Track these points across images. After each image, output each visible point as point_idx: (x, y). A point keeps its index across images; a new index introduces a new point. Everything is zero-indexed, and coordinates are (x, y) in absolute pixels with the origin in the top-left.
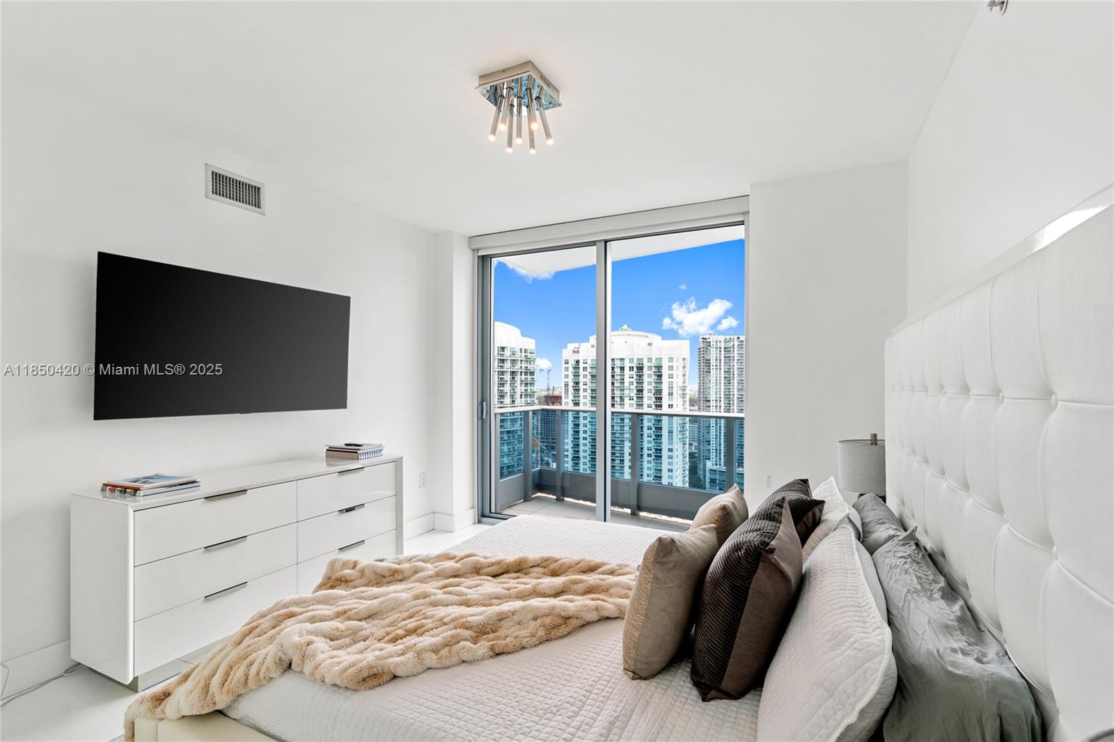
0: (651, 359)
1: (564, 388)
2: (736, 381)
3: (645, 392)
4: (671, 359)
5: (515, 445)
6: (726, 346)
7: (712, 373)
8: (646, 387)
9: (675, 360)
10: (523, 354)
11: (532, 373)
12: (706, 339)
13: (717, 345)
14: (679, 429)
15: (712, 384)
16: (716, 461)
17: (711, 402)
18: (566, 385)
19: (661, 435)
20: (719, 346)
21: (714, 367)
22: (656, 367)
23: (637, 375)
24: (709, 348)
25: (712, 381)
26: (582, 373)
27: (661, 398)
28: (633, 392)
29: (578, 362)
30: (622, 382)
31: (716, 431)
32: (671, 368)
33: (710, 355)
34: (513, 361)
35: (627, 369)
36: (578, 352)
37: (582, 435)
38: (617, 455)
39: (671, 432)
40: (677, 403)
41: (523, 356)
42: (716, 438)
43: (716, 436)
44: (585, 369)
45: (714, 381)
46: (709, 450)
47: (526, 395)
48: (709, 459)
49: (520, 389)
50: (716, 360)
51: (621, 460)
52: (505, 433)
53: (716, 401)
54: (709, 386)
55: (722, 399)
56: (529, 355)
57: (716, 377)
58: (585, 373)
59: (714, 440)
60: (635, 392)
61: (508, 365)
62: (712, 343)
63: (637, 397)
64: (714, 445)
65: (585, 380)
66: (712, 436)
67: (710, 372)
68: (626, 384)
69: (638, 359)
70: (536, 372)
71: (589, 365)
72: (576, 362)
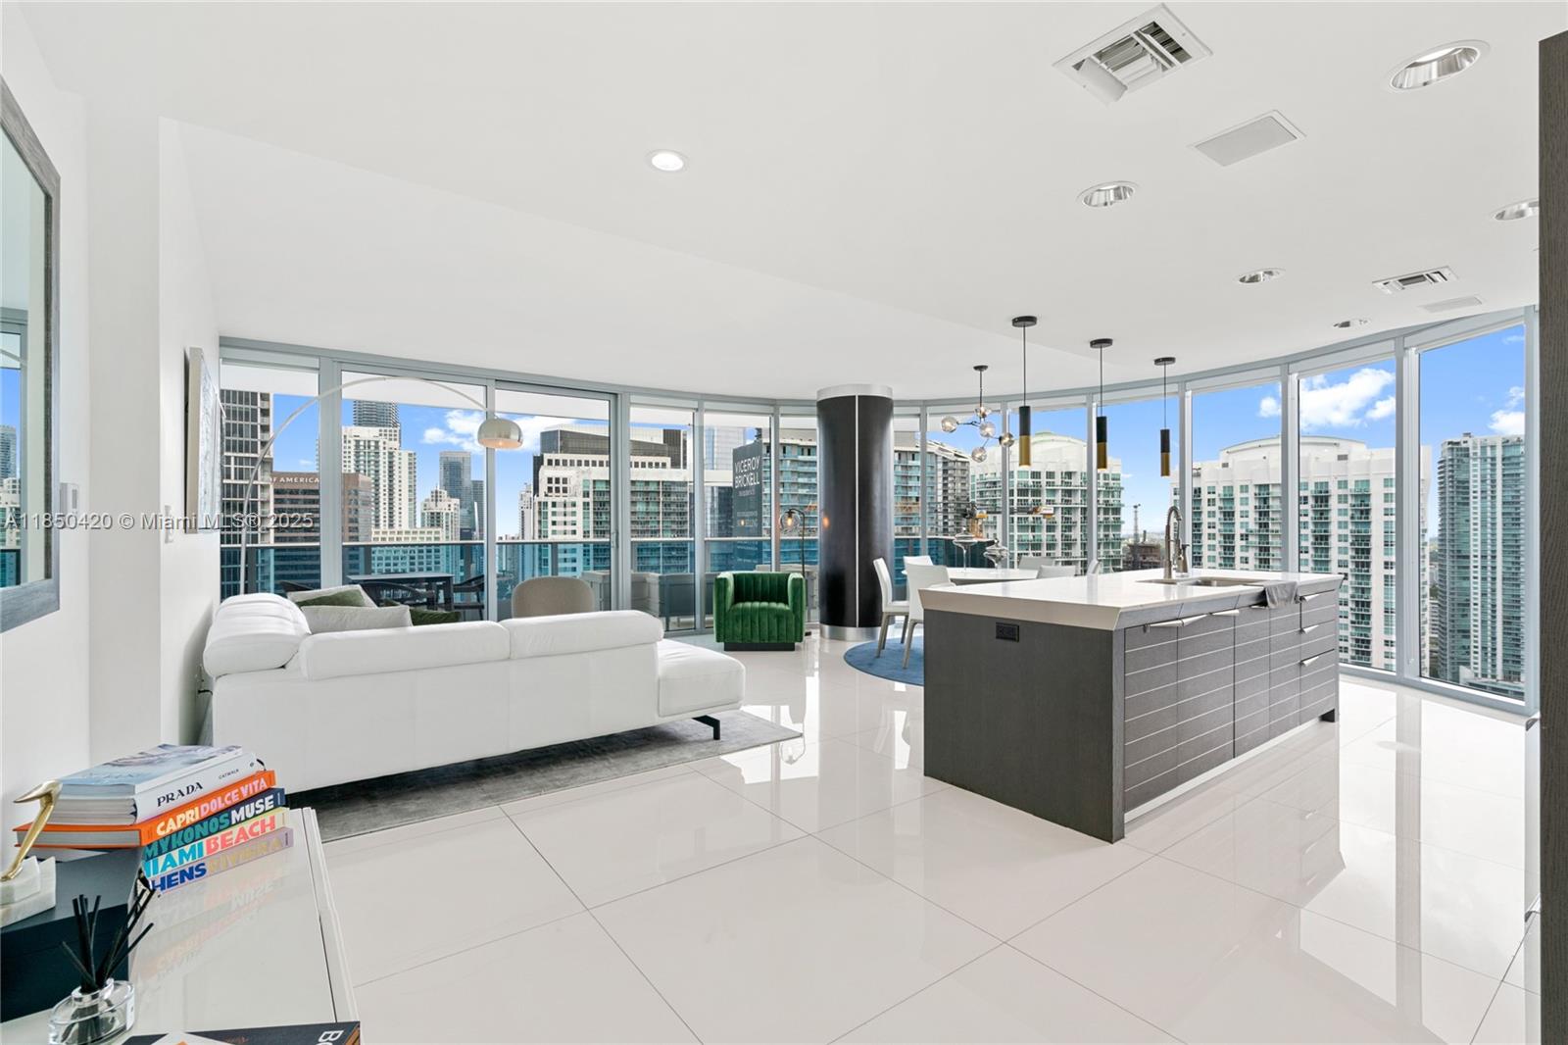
0: (1346, 482)
3: (1334, 542)
4: (1389, 482)
6: (1507, 455)
7: (1472, 505)
8: (1334, 530)
10: (1101, 481)
11: (1117, 511)
12: (1458, 443)
13: (1483, 453)
15: (1472, 527)
17: (1472, 558)
19: (1369, 616)
20: (1489, 454)
21: (1479, 494)
22: (1356, 496)
23: (1315, 511)
24: (1465, 459)
25: (1472, 521)
26: (1205, 508)
27: (1368, 551)
28: (1307, 540)
29: (1197, 492)
31: (1484, 613)
33: (1468, 472)
34: (1086, 493)
36: (1199, 475)
39: (1389, 611)
41: (1102, 484)
43: (1483, 622)
44: (1211, 502)
45: (1479, 521)
46: (1467, 649)
47: (1106, 545)
48: (1467, 664)
49: (1097, 534)
50: (1483, 481)
53: (1484, 557)
54: (1466, 529)
55: (1499, 554)
56: (1111, 482)
57: (1484, 513)
58: (1212, 508)
59: (1479, 629)
60: (1311, 539)
61: (1077, 500)
62: (1471, 451)
64: (1479, 639)
65: (1211, 520)
66: (1472, 623)
67: (1468, 504)
69: (1316, 483)
70: (1123, 509)
71: (1219, 495)
72: (1195, 491)
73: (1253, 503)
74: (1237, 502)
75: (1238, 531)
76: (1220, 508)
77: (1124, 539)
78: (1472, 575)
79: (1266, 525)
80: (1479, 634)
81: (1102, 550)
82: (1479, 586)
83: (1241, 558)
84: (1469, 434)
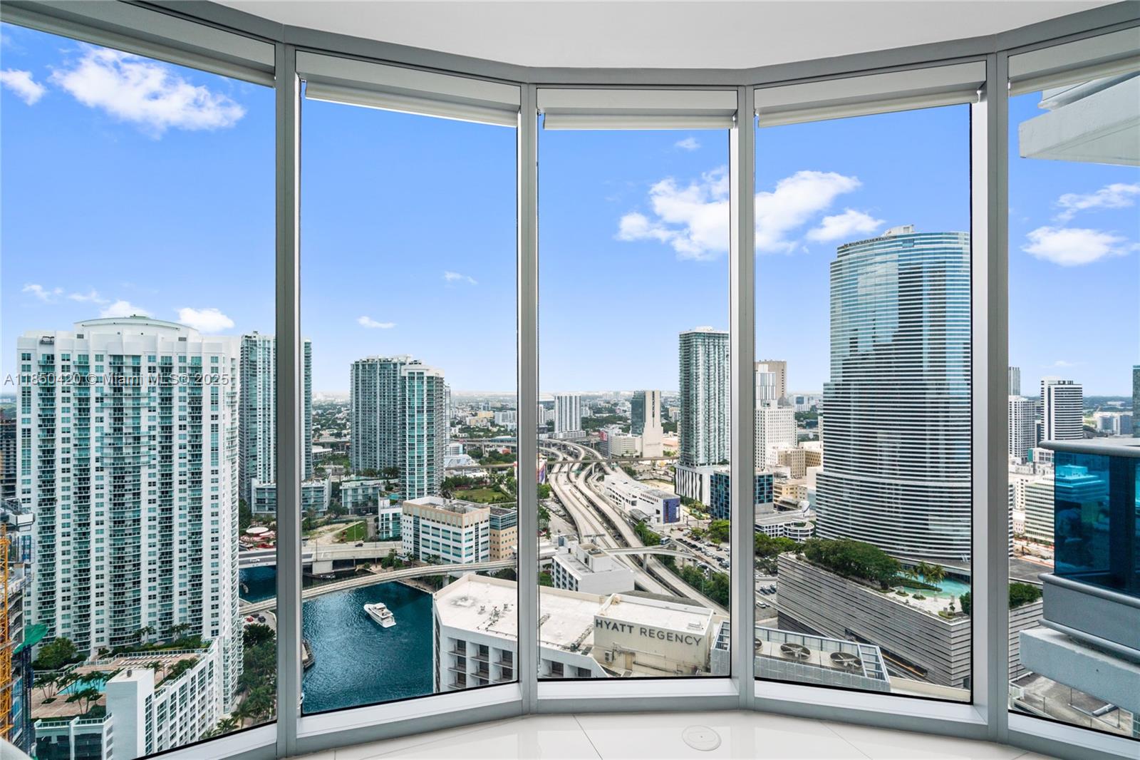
0: (185, 357)
1: (20, 397)
3: (176, 403)
4: (215, 359)
7: (258, 376)
8: (176, 393)
9: (220, 360)
12: (251, 337)
13: (264, 345)
14: (227, 445)
15: (258, 390)
16: (264, 478)
17: (258, 410)
18: (26, 393)
19: (201, 455)
20: (267, 346)
21: (261, 370)
22: (192, 368)
24: (254, 348)
25: (258, 387)
27: (200, 408)
28: (154, 401)
29: (51, 358)
30: (137, 388)
31: (264, 443)
32: (214, 370)
33: (256, 355)
35: (144, 372)
36: (51, 343)
38: (126, 488)
39: (215, 450)
40: (223, 413)
42: (264, 452)
43: (264, 448)
44: (65, 368)
45: (261, 387)
46: (255, 467)
48: (255, 476)
50: (264, 362)
51: (134, 494)
53: (264, 409)
54: (255, 392)
57: (264, 381)
59: (262, 453)
60: (158, 401)
62: (258, 343)
63: (162, 408)
64: (262, 460)
66: (258, 450)
67: (256, 376)
68: (144, 390)
69: (162, 357)
71: (74, 362)
72: (48, 358)
73: (107, 370)
74: (92, 369)
75: (93, 394)
78: (258, 420)
79: (120, 390)
80: (262, 457)
82: (261, 427)
83: (96, 418)
84: (256, 332)
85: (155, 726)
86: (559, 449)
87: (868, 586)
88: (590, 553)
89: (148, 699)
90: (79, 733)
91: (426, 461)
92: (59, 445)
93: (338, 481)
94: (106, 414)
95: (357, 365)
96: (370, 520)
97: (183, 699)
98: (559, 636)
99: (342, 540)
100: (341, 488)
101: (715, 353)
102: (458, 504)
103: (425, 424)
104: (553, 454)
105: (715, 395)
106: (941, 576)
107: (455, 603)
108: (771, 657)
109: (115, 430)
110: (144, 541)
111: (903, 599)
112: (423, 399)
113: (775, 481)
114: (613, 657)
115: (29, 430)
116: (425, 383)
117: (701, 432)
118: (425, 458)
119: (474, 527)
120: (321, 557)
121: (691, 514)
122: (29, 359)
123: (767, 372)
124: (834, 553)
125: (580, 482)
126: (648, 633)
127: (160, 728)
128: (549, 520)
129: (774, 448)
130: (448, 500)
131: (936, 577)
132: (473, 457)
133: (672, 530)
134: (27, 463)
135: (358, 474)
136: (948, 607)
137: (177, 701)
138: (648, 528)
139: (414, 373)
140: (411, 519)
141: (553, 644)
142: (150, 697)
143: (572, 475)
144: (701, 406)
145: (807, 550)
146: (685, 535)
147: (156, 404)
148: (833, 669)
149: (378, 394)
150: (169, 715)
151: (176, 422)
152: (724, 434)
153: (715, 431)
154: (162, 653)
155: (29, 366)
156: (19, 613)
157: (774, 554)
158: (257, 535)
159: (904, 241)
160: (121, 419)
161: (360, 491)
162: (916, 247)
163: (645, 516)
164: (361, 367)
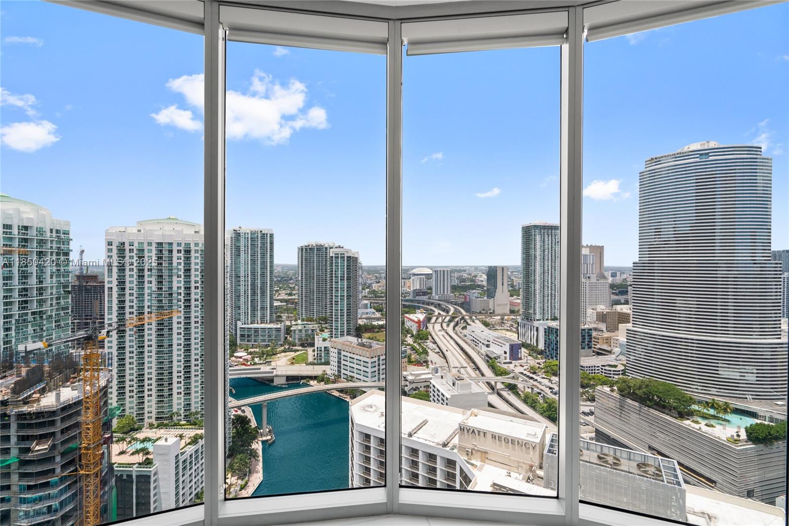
0: (198, 244)
1: (106, 268)
2: (259, 262)
3: (193, 272)
5: (45, 325)
6: (252, 237)
7: (241, 256)
8: (193, 267)
10: (54, 234)
11: (67, 254)
12: (237, 231)
13: (245, 235)
15: (241, 265)
16: (245, 321)
17: (241, 277)
21: (243, 252)
22: (202, 250)
23: (185, 257)
24: (239, 237)
25: (241, 262)
26: (127, 254)
30: (171, 263)
31: (245, 298)
33: (240, 243)
34: (41, 242)
35: (175, 253)
36: (123, 235)
37: (127, 310)
38: (165, 325)
41: (54, 236)
42: (245, 304)
43: (245, 302)
44: (131, 251)
45: (243, 263)
46: (239, 314)
47: (58, 276)
48: (239, 320)
49: (50, 269)
50: (245, 247)
51: (169, 329)
52: (30, 315)
53: (245, 277)
54: (239, 266)
55: (249, 275)
56: (62, 236)
57: (245, 260)
58: (131, 254)
59: (243, 305)
60: (183, 271)
61: (34, 247)
62: (241, 234)
63: (185, 276)
64: (243, 310)
66: (241, 303)
68: (175, 264)
69: (185, 244)
70: (71, 253)
71: (136, 247)
72: (122, 244)
73: (154, 252)
74: (146, 251)
75: (146, 267)
76: (136, 254)
77: (72, 272)
78: (241, 284)
79: (161, 264)
80: (243, 307)
81: (54, 279)
82: (243, 288)
83: (148, 281)
84: (240, 227)
85: (181, 474)
86: (435, 307)
87: (667, 414)
88: (456, 379)
89: (177, 456)
90: (138, 474)
91: (345, 313)
92: (127, 298)
93: (290, 324)
94: (153, 279)
95: (302, 249)
96: (310, 350)
97: (197, 458)
98: (433, 436)
99: (292, 363)
100: (292, 329)
101: (548, 240)
102: (366, 342)
103: (345, 288)
104: (431, 310)
105: (548, 270)
106: (729, 410)
107: (364, 409)
108: (589, 462)
109: (158, 289)
110: (175, 358)
111: (697, 426)
112: (344, 272)
113: (594, 334)
114: (472, 453)
115: (111, 288)
116: (346, 260)
117: (538, 296)
118: (345, 311)
119: (377, 358)
120: (279, 373)
121: (530, 355)
122: (111, 245)
123: (588, 253)
124: (640, 388)
125: (450, 330)
126: (497, 438)
127: (183, 475)
128: (428, 355)
129: (593, 309)
130: (360, 340)
131: (725, 411)
132: (377, 311)
133: (516, 366)
134: (110, 308)
135: (303, 320)
136: (735, 435)
137: (193, 459)
138: (498, 364)
139: (338, 254)
140: (336, 351)
141: (430, 441)
142: (178, 455)
143: (445, 325)
144: (538, 278)
145: (619, 385)
146: (525, 370)
147: (181, 273)
148: (638, 475)
149: (315, 268)
150: (188, 467)
151: (193, 285)
152: (555, 299)
153: (548, 296)
154: (185, 429)
155: (112, 249)
156: (106, 399)
157: (593, 386)
158: (241, 357)
159: (701, 155)
160: (161, 282)
161: (303, 331)
162: (711, 158)
163: (496, 355)
164: (304, 250)
